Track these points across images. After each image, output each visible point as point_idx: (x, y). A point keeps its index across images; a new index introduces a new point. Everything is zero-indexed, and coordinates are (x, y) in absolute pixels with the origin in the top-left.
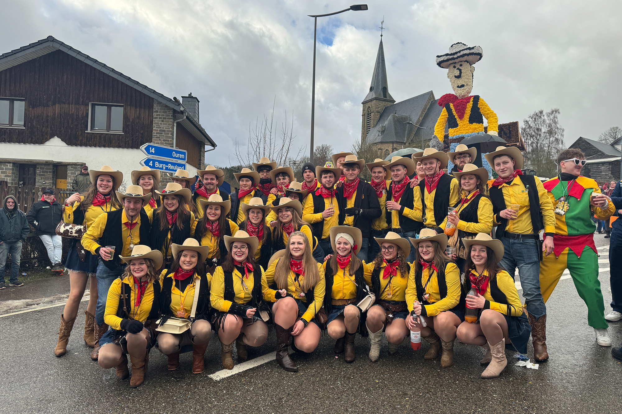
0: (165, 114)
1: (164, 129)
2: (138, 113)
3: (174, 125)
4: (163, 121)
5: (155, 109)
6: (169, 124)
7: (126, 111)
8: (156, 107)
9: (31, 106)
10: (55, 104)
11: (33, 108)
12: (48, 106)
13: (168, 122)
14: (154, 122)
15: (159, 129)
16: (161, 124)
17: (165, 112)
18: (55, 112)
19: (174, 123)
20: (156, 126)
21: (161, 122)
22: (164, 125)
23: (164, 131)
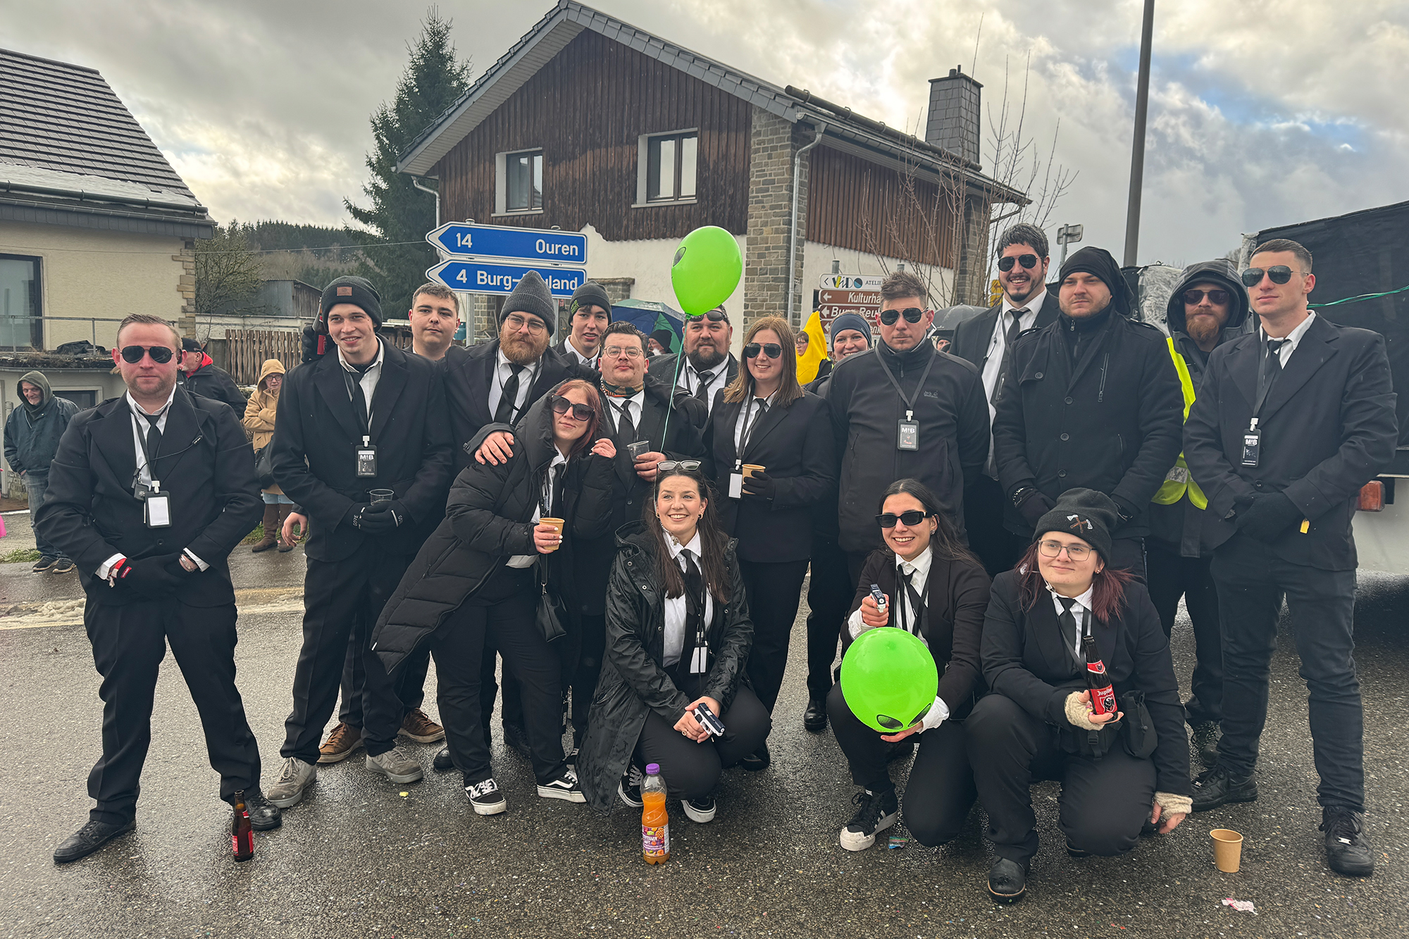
0: (775, 137)
1: (773, 177)
2: (724, 143)
3: (793, 164)
4: (770, 157)
5: (755, 128)
6: (784, 163)
7: (703, 143)
8: (757, 122)
9: (551, 163)
10: (586, 152)
11: (554, 166)
12: (575, 158)
13: (781, 156)
14: (752, 163)
15: (762, 179)
16: (767, 165)
17: (775, 132)
18: (586, 169)
19: (793, 157)
20: (757, 171)
21: (767, 160)
22: (773, 168)
23: (773, 182)
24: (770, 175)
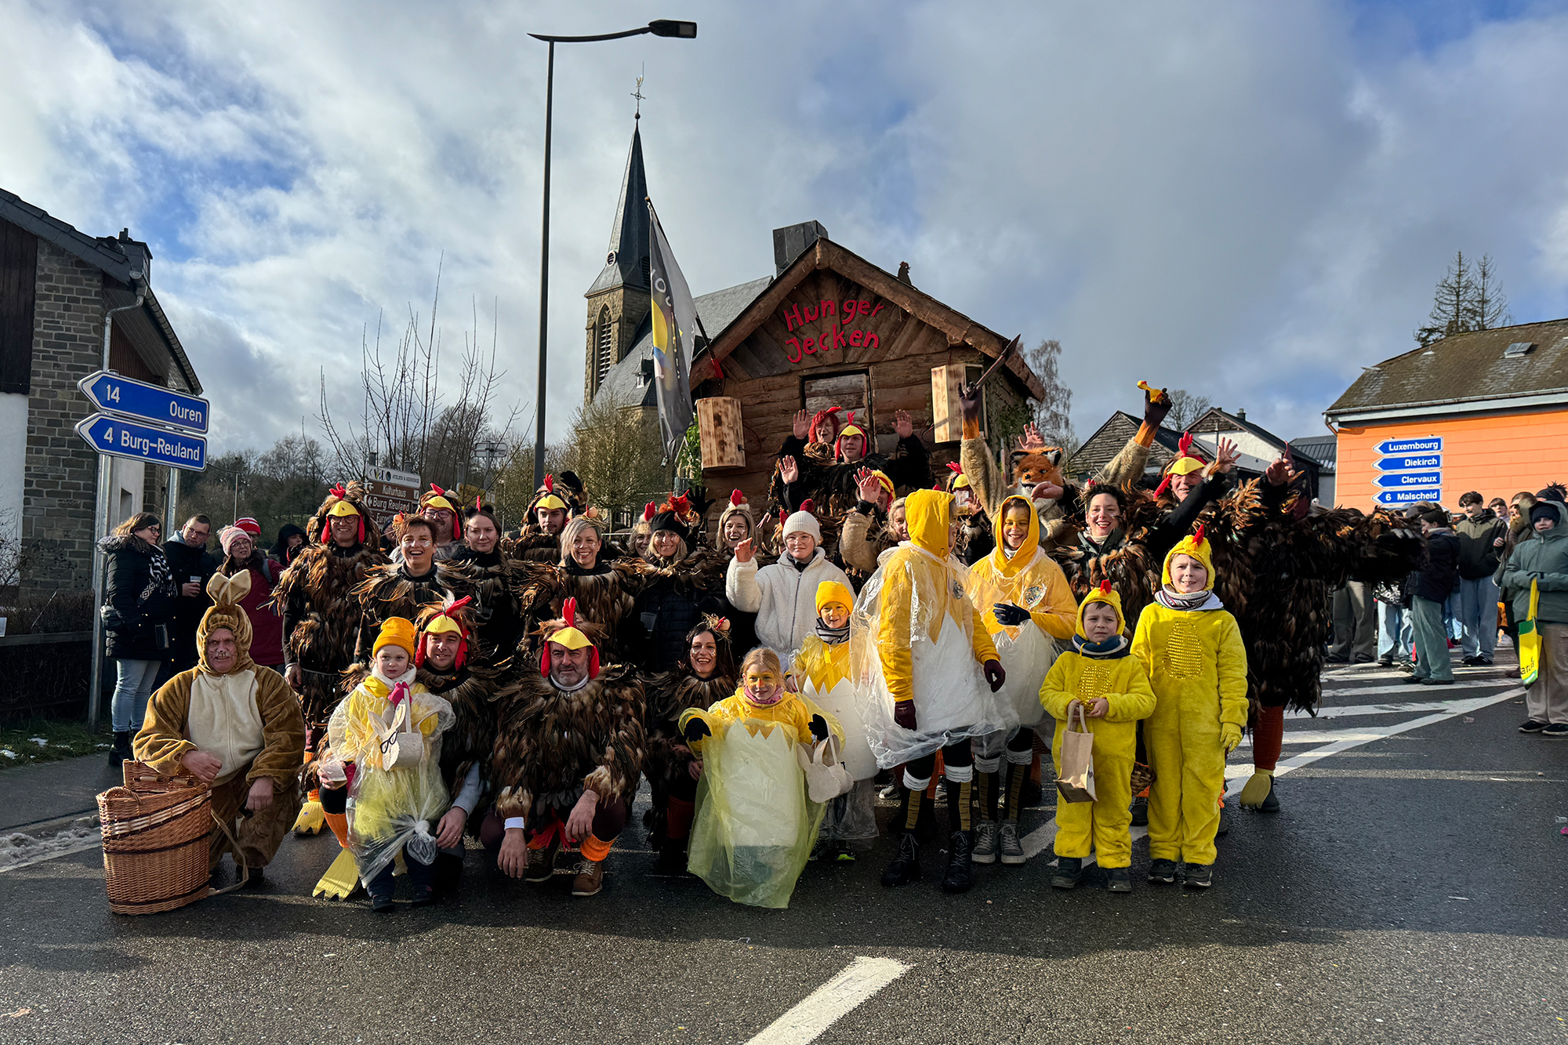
0: (75, 287)
1: (72, 333)
3: (104, 324)
4: (67, 308)
5: (43, 270)
6: (88, 319)
8: (45, 263)
13: (86, 310)
14: (37, 310)
15: (54, 332)
16: (61, 316)
17: (77, 282)
19: (104, 316)
20: (45, 321)
21: (62, 312)
22: (72, 322)
23: (73, 338)
24: (68, 329)
